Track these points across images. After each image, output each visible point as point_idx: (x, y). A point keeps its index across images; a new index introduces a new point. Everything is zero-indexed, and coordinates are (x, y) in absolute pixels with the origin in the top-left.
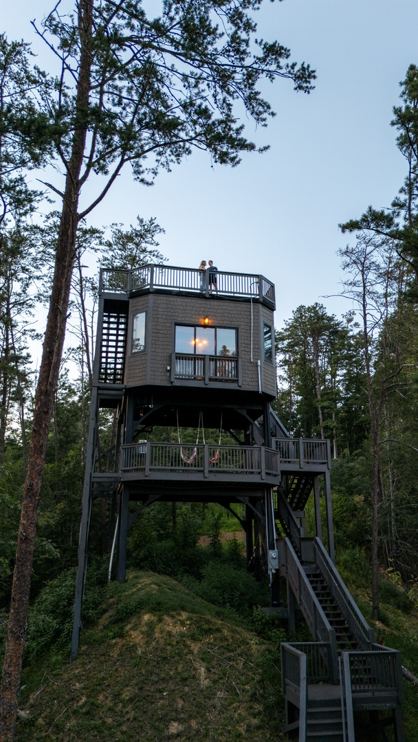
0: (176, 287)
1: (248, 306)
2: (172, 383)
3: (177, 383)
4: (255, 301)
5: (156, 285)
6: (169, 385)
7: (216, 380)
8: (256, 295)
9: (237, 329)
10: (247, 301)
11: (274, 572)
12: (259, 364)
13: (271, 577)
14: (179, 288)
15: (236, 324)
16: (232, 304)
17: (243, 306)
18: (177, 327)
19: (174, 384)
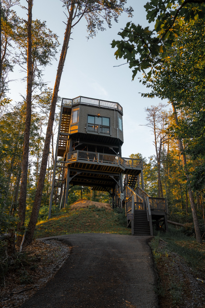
0: (89, 104)
1: (114, 112)
2: (86, 132)
3: (88, 133)
4: (116, 110)
5: (81, 102)
6: (85, 133)
7: (102, 133)
8: (116, 108)
9: (109, 118)
10: (113, 110)
11: (123, 200)
12: (117, 129)
13: (121, 202)
14: (90, 104)
15: (109, 117)
16: (108, 111)
17: (112, 111)
18: (88, 116)
19: (87, 133)
